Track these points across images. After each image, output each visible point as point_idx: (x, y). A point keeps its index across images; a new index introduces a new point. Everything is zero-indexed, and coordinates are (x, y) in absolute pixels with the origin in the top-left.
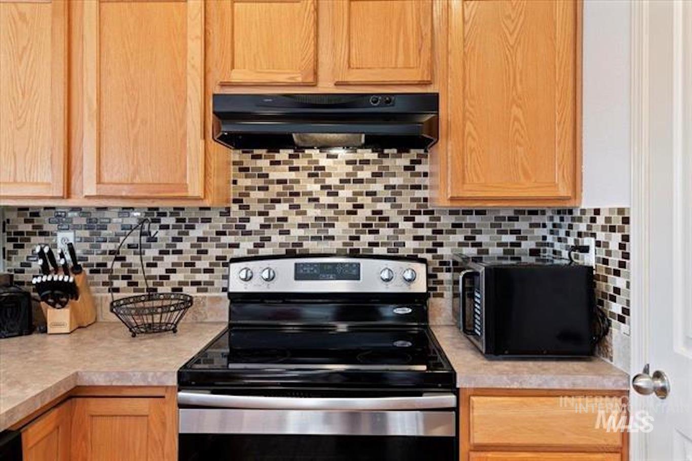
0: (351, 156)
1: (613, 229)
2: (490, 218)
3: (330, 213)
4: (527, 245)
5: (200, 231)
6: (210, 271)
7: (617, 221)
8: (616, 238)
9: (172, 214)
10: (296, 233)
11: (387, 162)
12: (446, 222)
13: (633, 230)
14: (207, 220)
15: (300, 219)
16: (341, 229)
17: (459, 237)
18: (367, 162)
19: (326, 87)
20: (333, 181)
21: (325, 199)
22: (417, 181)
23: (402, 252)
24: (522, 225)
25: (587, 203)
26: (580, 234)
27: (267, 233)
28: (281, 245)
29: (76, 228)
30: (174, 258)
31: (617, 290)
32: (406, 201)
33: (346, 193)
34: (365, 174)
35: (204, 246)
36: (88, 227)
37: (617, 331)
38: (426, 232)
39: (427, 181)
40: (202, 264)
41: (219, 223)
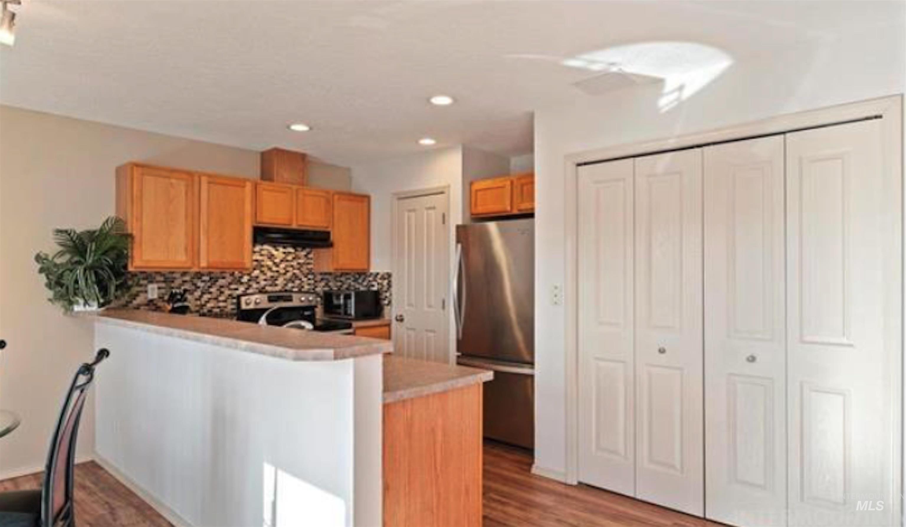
0: (284, 250)
1: (385, 279)
2: (333, 276)
3: (276, 274)
4: (345, 286)
5: (221, 282)
6: (225, 301)
7: (386, 276)
8: (385, 282)
9: (207, 275)
10: (263, 283)
11: (297, 253)
12: (319, 277)
13: (393, 279)
14: (224, 278)
15: (264, 277)
16: (280, 281)
17: (323, 284)
18: (290, 253)
19: (294, 226)
20: (277, 261)
21: (274, 269)
22: (308, 261)
23: (303, 290)
24: (343, 279)
25: (373, 270)
26: (369, 281)
27: (251, 283)
28: (257, 288)
29: (158, 282)
30: (209, 296)
31: (386, 297)
32: (304, 269)
33: (282, 265)
34: (290, 258)
35: (223, 289)
36: (164, 282)
37: (386, 309)
38: (312, 282)
39: (312, 261)
40: (222, 298)
41: (229, 279)
